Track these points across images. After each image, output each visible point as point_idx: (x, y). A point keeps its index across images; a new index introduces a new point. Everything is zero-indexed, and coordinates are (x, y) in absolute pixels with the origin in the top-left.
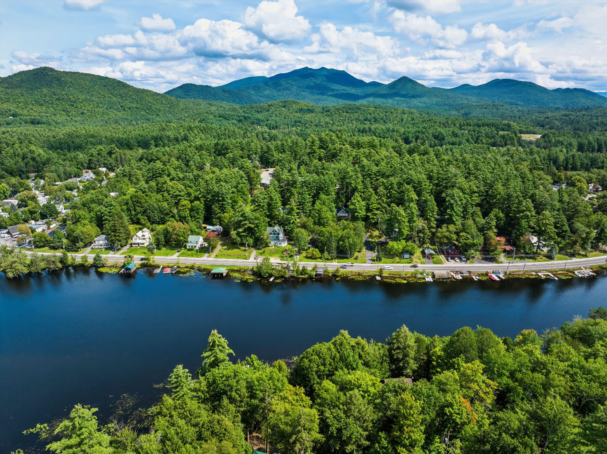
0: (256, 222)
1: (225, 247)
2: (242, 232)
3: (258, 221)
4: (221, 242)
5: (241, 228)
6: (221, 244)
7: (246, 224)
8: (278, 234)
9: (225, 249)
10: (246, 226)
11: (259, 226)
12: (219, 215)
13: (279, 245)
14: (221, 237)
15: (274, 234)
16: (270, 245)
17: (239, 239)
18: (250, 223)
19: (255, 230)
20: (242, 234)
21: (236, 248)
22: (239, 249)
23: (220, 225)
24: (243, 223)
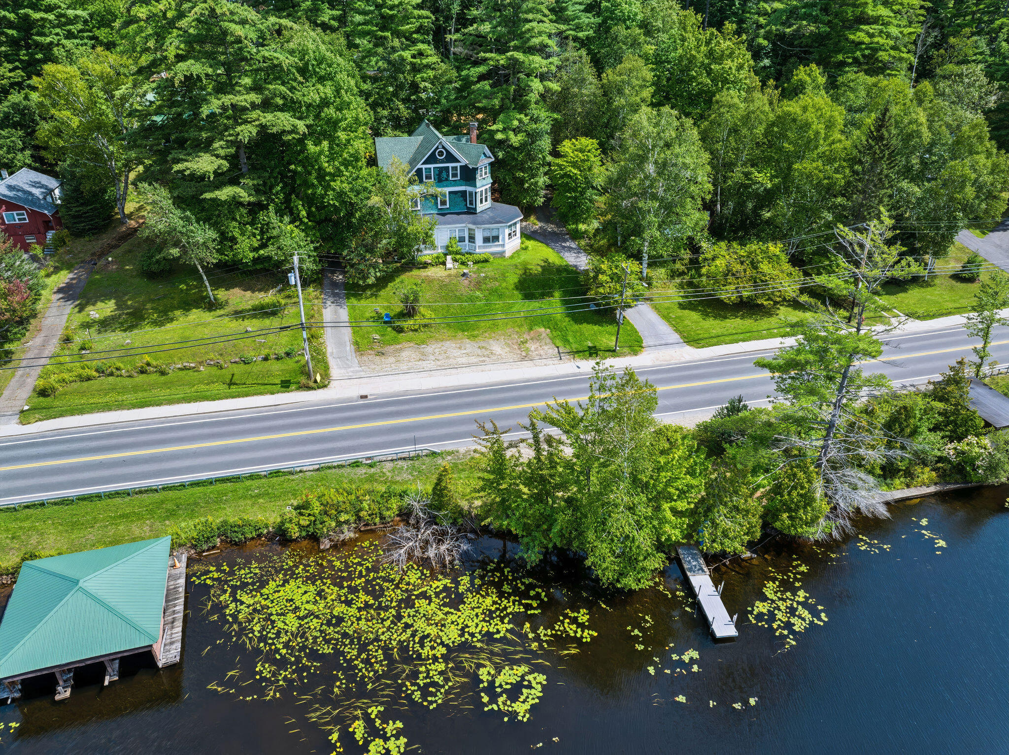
0: (312, 93)
1: (104, 309)
2: (222, 179)
3: (327, 90)
4: (64, 277)
5: (206, 146)
6: (67, 292)
7: (238, 113)
8: (469, 175)
9: (105, 324)
10: (246, 132)
11: (334, 124)
12: (15, 97)
13: (481, 249)
14: (60, 242)
15: (441, 177)
16: (427, 255)
17: (204, 234)
18: (266, 105)
19: (309, 162)
20: (225, 193)
21: (187, 305)
22: (212, 306)
23: (42, 165)
24: (214, 105)
